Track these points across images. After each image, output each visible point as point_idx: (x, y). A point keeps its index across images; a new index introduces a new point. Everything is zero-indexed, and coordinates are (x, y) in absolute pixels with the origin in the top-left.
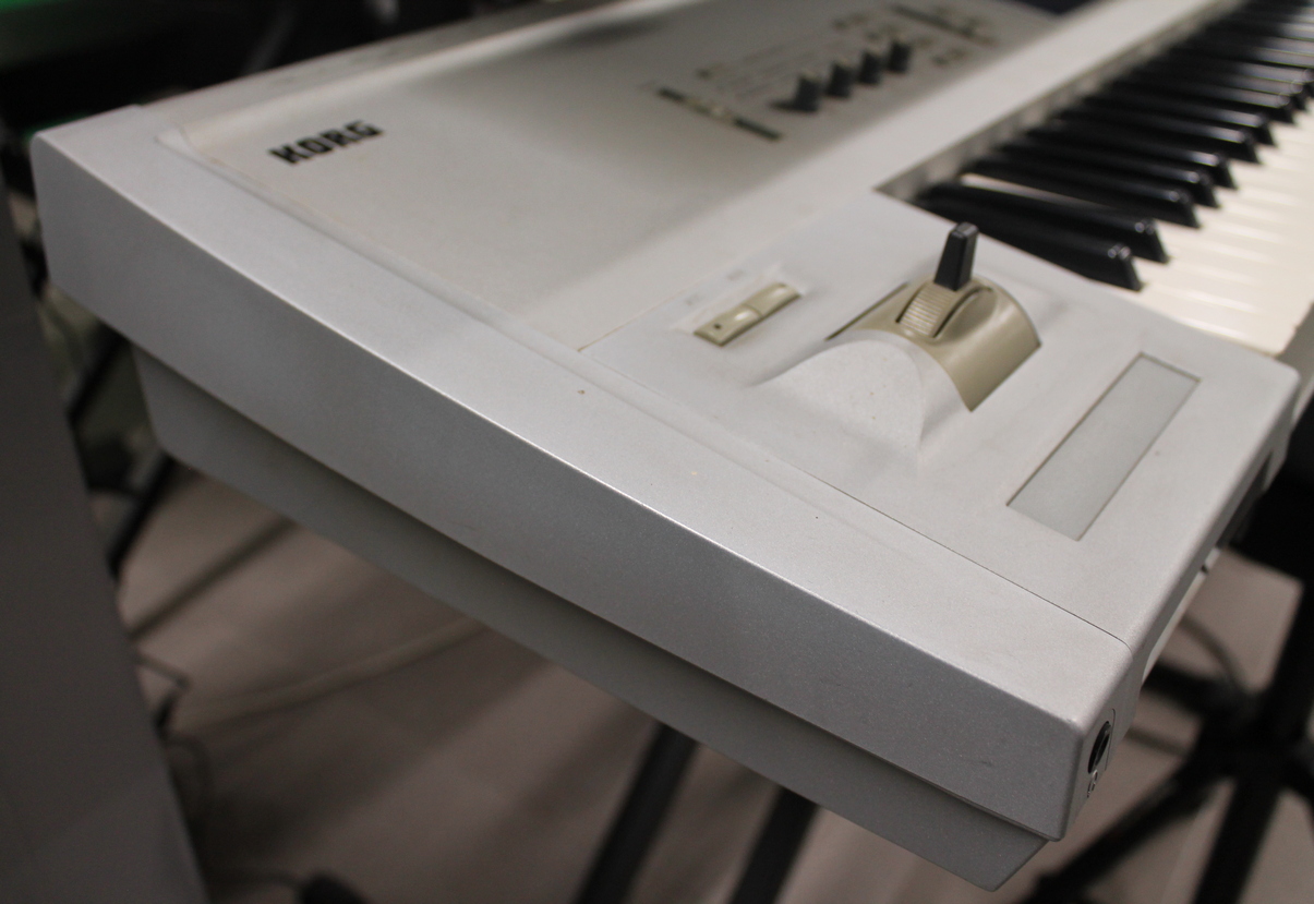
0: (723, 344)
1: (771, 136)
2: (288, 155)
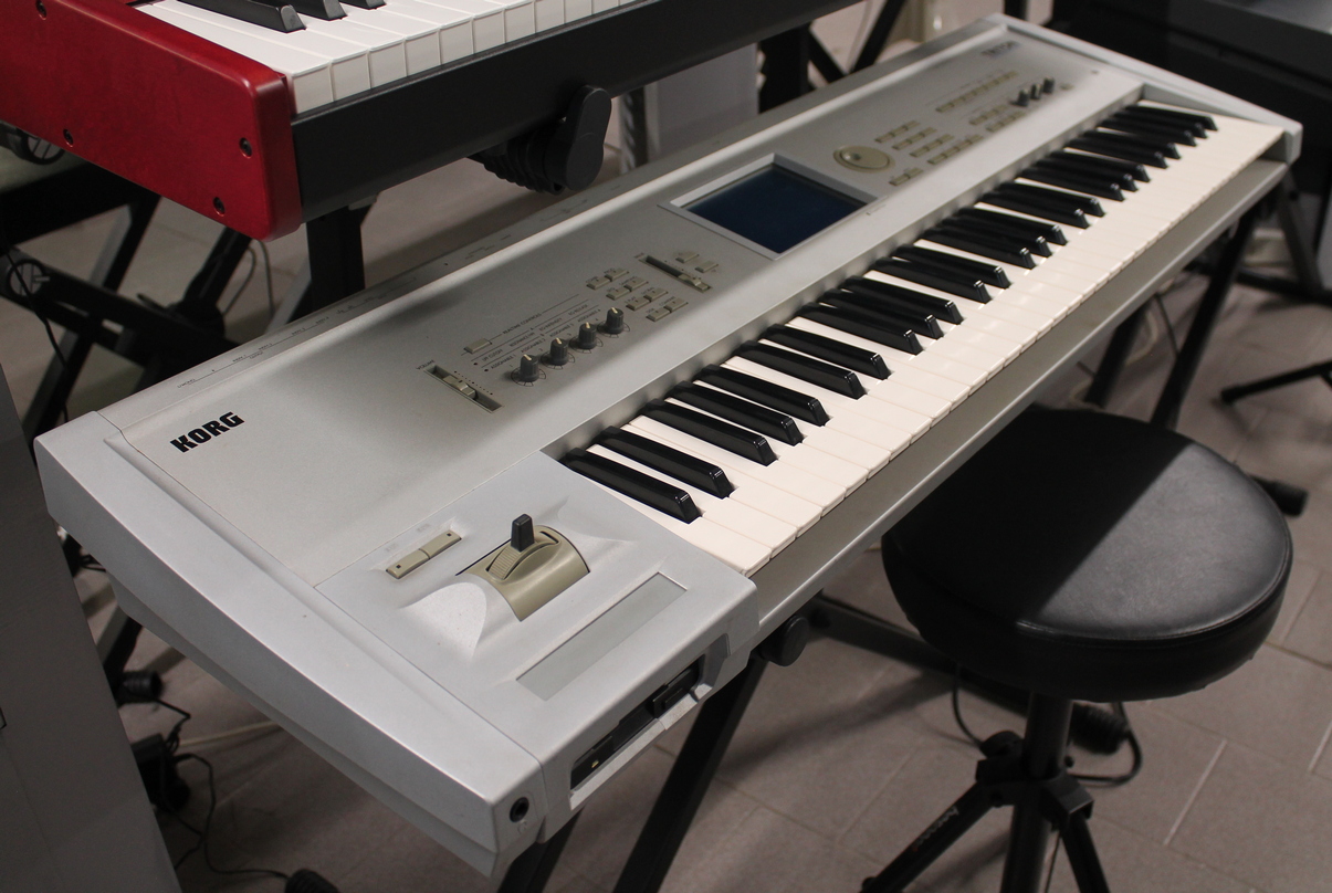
0: (400, 578)
1: (492, 406)
2: (182, 444)
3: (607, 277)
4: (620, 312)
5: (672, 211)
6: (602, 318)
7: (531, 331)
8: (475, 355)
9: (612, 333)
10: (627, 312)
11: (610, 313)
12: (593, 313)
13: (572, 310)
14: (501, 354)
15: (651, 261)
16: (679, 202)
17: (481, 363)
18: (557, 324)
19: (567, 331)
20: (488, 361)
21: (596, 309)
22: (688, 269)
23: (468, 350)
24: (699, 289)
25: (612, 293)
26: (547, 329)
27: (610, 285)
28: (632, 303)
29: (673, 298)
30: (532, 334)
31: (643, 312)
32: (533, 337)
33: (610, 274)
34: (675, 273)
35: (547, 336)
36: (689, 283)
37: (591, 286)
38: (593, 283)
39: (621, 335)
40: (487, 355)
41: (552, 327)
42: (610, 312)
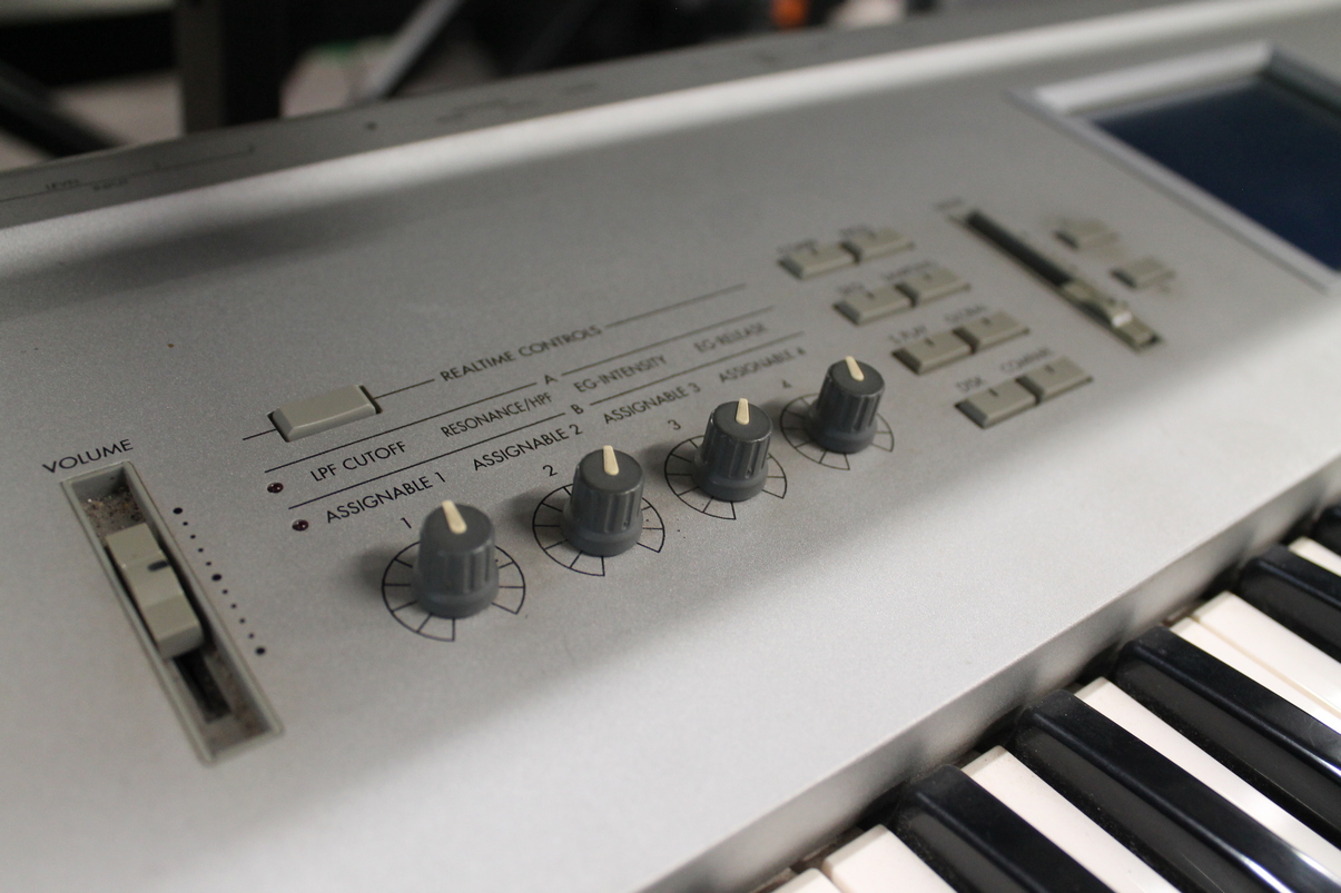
3: (847, 247)
4: (875, 380)
5: (1043, 115)
6: (805, 386)
7: (541, 388)
8: (296, 449)
9: (827, 447)
10: (893, 373)
11: (837, 372)
12: (777, 359)
13: (711, 336)
14: (392, 463)
15: (980, 226)
16: (1061, 97)
17: (299, 483)
18: (642, 378)
19: (670, 409)
20: (331, 483)
21: (791, 346)
22: (1090, 269)
23: (277, 424)
24: (1123, 336)
25: (855, 302)
26: (603, 391)
27: (853, 275)
28: (914, 348)
29: (1044, 353)
30: (542, 399)
31: (946, 384)
32: (541, 411)
33: (858, 241)
34: (1053, 277)
35: (593, 416)
36: (1095, 312)
37: (791, 268)
38: (799, 258)
39: (862, 460)
40: (335, 459)
41: (623, 383)
42: (838, 369)
